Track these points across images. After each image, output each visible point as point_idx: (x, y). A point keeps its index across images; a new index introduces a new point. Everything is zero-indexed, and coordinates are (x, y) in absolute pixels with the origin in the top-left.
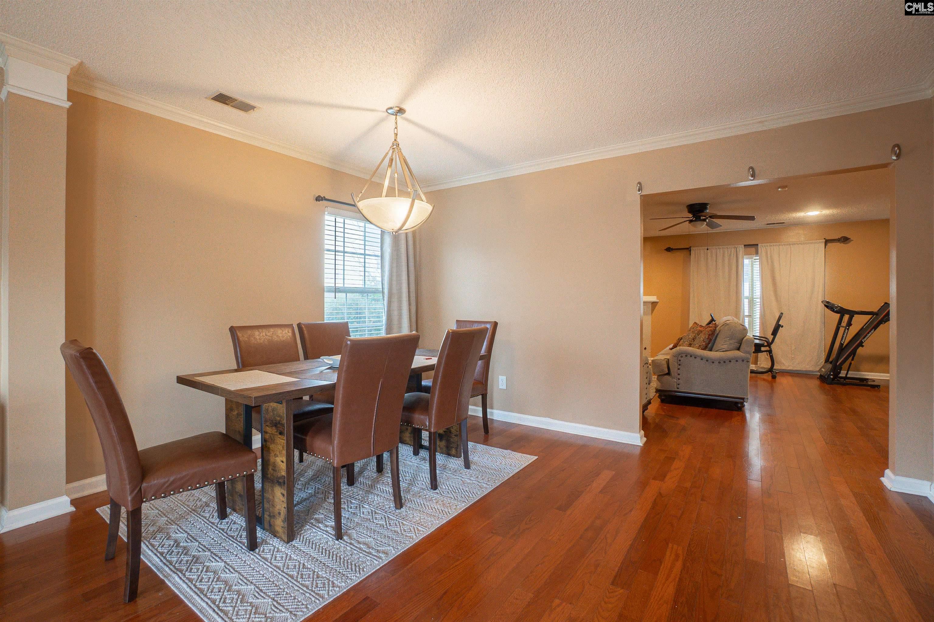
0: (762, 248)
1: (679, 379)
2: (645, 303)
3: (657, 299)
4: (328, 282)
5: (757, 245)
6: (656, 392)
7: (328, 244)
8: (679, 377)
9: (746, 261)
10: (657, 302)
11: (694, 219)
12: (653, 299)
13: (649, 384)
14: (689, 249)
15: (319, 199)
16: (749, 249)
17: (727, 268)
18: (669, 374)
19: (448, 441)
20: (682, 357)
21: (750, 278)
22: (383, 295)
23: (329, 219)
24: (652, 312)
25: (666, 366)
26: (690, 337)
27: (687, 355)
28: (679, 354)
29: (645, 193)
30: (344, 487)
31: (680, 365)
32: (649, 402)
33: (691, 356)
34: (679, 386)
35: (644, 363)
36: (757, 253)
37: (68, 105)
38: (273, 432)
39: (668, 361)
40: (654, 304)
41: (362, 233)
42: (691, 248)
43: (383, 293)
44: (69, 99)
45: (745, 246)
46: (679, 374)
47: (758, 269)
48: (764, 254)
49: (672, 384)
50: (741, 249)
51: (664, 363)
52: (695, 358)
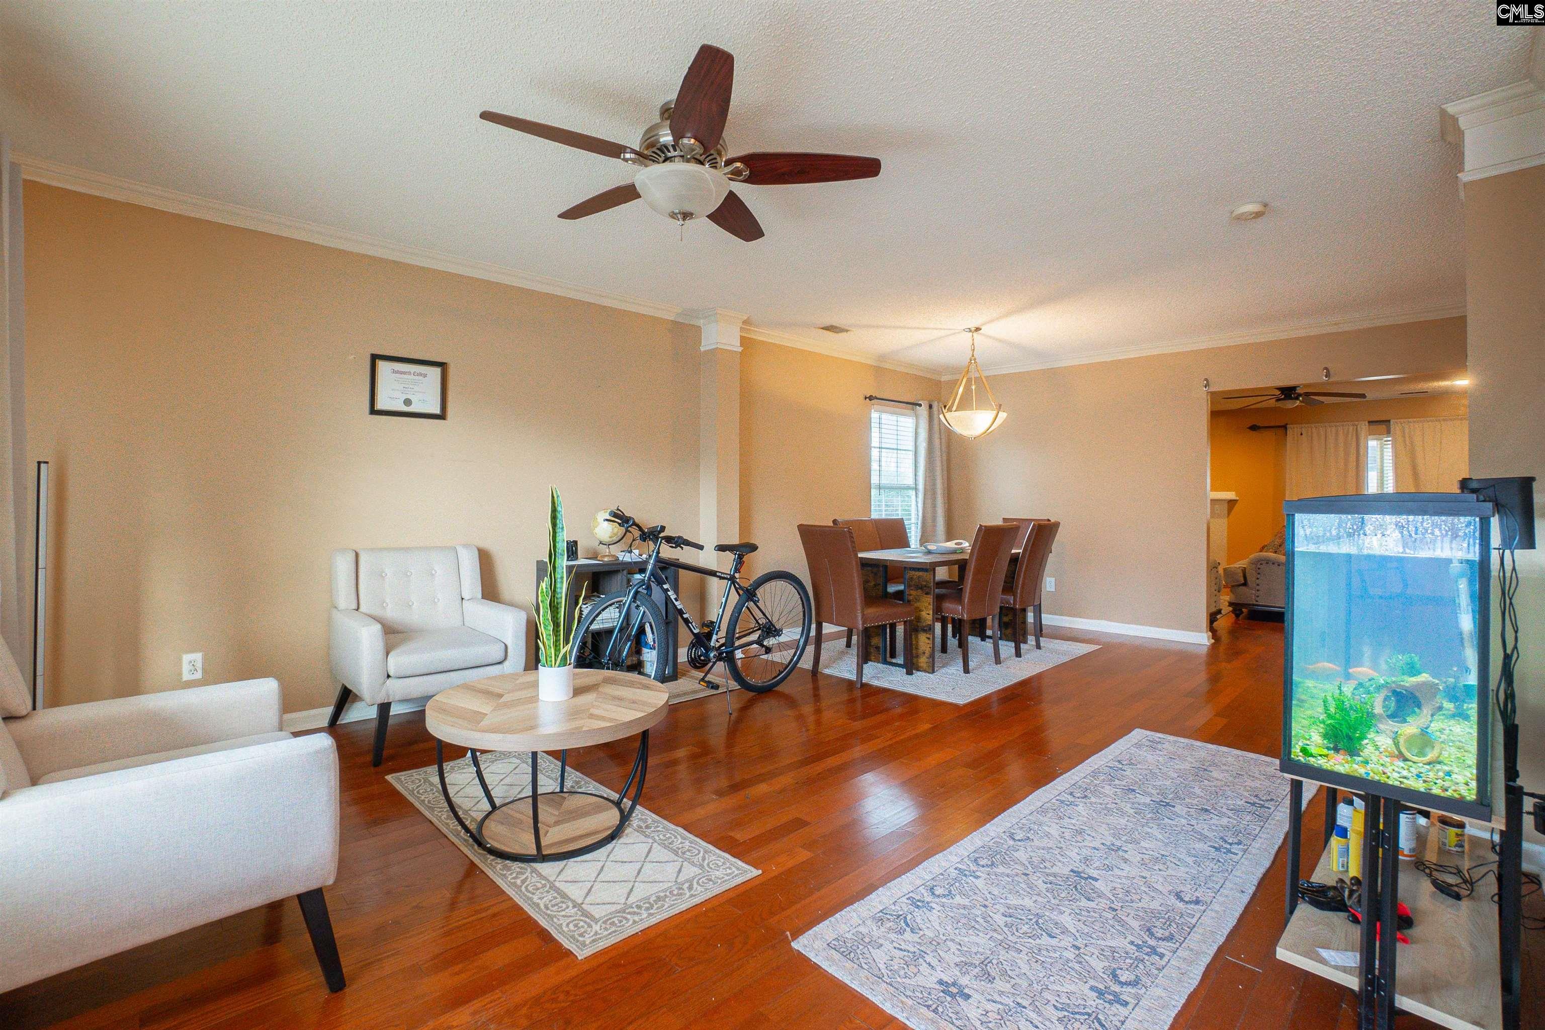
0: (1395, 426)
1: (1258, 590)
2: (1213, 501)
3: (1237, 495)
4: (874, 480)
5: (1389, 421)
6: (1229, 606)
7: (875, 442)
8: (1258, 588)
9: (1373, 444)
10: (1236, 501)
11: (1283, 397)
12: (1231, 495)
13: (1219, 592)
14: (1285, 427)
15: (871, 398)
16: (1373, 427)
17: (1342, 454)
18: (1245, 584)
19: (1014, 629)
20: (1261, 564)
21: (1379, 467)
22: (916, 494)
23: (875, 415)
24: (1229, 514)
25: (1241, 574)
26: (1276, 543)
27: (1268, 561)
28: (1259, 561)
29: (1212, 389)
30: (938, 654)
31: (1259, 574)
32: (1219, 612)
33: (1273, 564)
34: (1258, 599)
35: (1213, 567)
36: (1388, 432)
37: (740, 349)
38: (918, 594)
39: (1244, 571)
40: (1231, 503)
41: (895, 428)
42: (1288, 426)
43: (916, 489)
44: (741, 346)
45: (1369, 422)
46: (1258, 585)
47: (1391, 454)
48: (1398, 432)
49: (1248, 595)
50: (1364, 427)
51: (1240, 571)
52: (1279, 565)
